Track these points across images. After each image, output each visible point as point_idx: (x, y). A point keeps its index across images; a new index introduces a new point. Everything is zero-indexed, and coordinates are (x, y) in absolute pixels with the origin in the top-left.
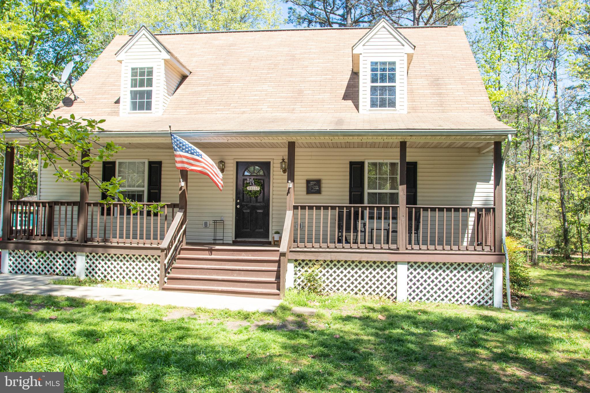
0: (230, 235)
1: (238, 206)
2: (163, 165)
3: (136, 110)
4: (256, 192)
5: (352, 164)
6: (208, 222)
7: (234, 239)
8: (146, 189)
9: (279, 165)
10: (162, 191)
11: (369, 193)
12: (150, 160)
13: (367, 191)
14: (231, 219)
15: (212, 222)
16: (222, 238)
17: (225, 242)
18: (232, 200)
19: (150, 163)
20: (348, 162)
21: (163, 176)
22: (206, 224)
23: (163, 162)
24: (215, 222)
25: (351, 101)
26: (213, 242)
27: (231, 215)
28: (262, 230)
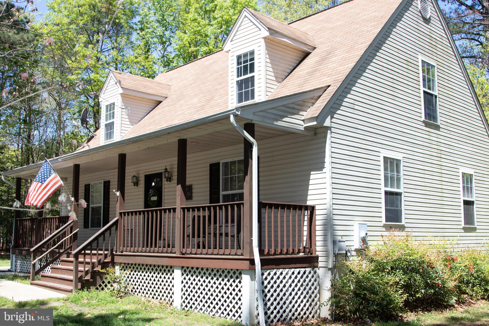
2: (111, 184)
4: (155, 202)
8: (102, 205)
10: (110, 206)
12: (105, 180)
13: (222, 193)
20: (209, 165)
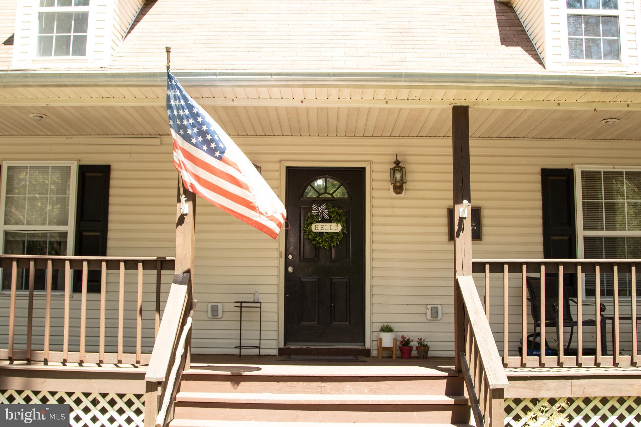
0: (274, 335)
1: (290, 269)
2: (113, 174)
3: (50, 55)
4: (332, 235)
5: (546, 174)
6: (220, 306)
7: (282, 346)
8: (70, 229)
9: (387, 176)
10: (110, 235)
11: (586, 239)
12: (83, 163)
13: (581, 233)
14: (274, 298)
15: (232, 306)
16: (256, 343)
17: (263, 352)
18: (276, 254)
19: (84, 170)
20: (538, 170)
21: (112, 200)
22: (214, 310)
23: (114, 166)
24: (241, 304)
25: (519, 48)
26: (236, 352)
27: (274, 290)
28: (347, 323)
